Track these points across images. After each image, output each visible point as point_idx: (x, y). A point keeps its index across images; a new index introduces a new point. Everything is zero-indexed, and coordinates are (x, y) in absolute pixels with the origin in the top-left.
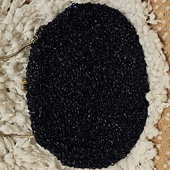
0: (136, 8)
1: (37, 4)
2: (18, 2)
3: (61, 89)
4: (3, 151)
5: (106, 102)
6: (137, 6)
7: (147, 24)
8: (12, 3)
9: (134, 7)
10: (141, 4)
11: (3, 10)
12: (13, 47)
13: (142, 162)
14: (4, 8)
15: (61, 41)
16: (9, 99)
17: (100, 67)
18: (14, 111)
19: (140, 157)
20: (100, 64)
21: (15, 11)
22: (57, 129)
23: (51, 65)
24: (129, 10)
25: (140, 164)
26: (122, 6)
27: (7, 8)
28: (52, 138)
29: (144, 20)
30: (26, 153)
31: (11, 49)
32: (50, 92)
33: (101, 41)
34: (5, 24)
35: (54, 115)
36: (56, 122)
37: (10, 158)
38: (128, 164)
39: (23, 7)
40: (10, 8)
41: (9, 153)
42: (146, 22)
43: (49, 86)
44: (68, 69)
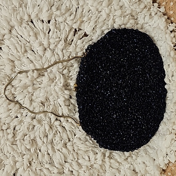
0: (166, 37)
1: (92, 37)
2: (79, 35)
3: (101, 91)
4: (66, 140)
5: (136, 103)
6: (167, 36)
7: (174, 50)
8: (75, 36)
9: (164, 37)
10: (170, 34)
11: (69, 41)
12: (75, 67)
13: (168, 153)
14: (70, 40)
15: (103, 57)
16: (72, 104)
17: (133, 76)
18: (74, 112)
19: (166, 149)
20: (133, 74)
21: (77, 42)
22: (97, 120)
23: (95, 74)
24: (161, 39)
25: (167, 155)
26: (156, 35)
27: (71, 40)
28: (93, 126)
29: (171, 47)
30: (82, 142)
31: (73, 68)
32: (93, 93)
33: (134, 56)
34: (70, 52)
35: (95, 109)
36: (97, 115)
37: (71, 145)
38: (157, 155)
39: (82, 39)
40: (73, 39)
41: (70, 142)
42: (173, 48)
43: (93, 89)
44: (107, 77)
